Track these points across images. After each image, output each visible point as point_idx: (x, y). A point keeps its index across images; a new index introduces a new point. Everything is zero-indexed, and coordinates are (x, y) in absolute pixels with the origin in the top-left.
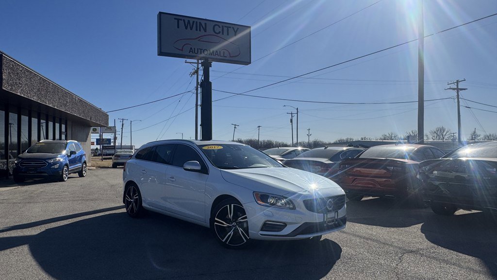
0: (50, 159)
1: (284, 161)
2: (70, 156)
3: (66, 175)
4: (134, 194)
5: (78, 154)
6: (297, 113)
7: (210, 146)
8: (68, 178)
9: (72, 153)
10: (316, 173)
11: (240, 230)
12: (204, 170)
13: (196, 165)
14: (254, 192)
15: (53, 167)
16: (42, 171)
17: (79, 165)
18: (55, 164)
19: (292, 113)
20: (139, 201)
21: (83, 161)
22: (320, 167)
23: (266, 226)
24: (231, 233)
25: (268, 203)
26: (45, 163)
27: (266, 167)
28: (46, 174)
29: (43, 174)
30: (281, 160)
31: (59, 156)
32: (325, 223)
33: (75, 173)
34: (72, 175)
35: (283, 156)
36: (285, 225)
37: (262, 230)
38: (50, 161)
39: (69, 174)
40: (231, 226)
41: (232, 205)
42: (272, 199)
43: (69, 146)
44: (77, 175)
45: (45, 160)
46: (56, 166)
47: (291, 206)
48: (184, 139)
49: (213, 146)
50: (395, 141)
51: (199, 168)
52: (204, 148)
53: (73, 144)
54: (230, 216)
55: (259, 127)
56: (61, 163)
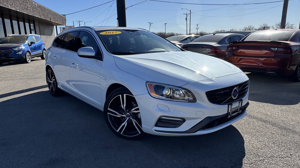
0: (15, 47)
1: (182, 46)
2: (31, 45)
3: (29, 59)
4: (52, 76)
5: (37, 43)
6: (190, 14)
7: (108, 32)
8: (32, 61)
9: (32, 43)
10: (207, 55)
11: (134, 121)
12: (99, 56)
13: (90, 50)
14: (147, 82)
15: (18, 53)
16: (10, 56)
17: (40, 52)
18: (19, 51)
19: (187, 14)
20: (55, 83)
21: (42, 49)
22: (210, 49)
23: (161, 122)
24: (125, 123)
25: (162, 95)
26: (11, 51)
27: (164, 51)
28: (14, 59)
29: (11, 59)
30: (180, 45)
31: (22, 45)
32: (229, 115)
33: (39, 57)
34: (35, 58)
35: (181, 41)
36: (183, 120)
37: (156, 125)
38: (15, 49)
39: (31, 58)
40: (125, 117)
41: (125, 95)
42: (168, 91)
43: (29, 38)
44: (40, 58)
45: (11, 48)
46: (20, 53)
47: (191, 98)
48: (86, 26)
49: (112, 32)
50: (252, 31)
51: (93, 54)
52: (102, 33)
53: (33, 37)
54: (124, 106)
55: (166, 24)
56: (24, 51)
